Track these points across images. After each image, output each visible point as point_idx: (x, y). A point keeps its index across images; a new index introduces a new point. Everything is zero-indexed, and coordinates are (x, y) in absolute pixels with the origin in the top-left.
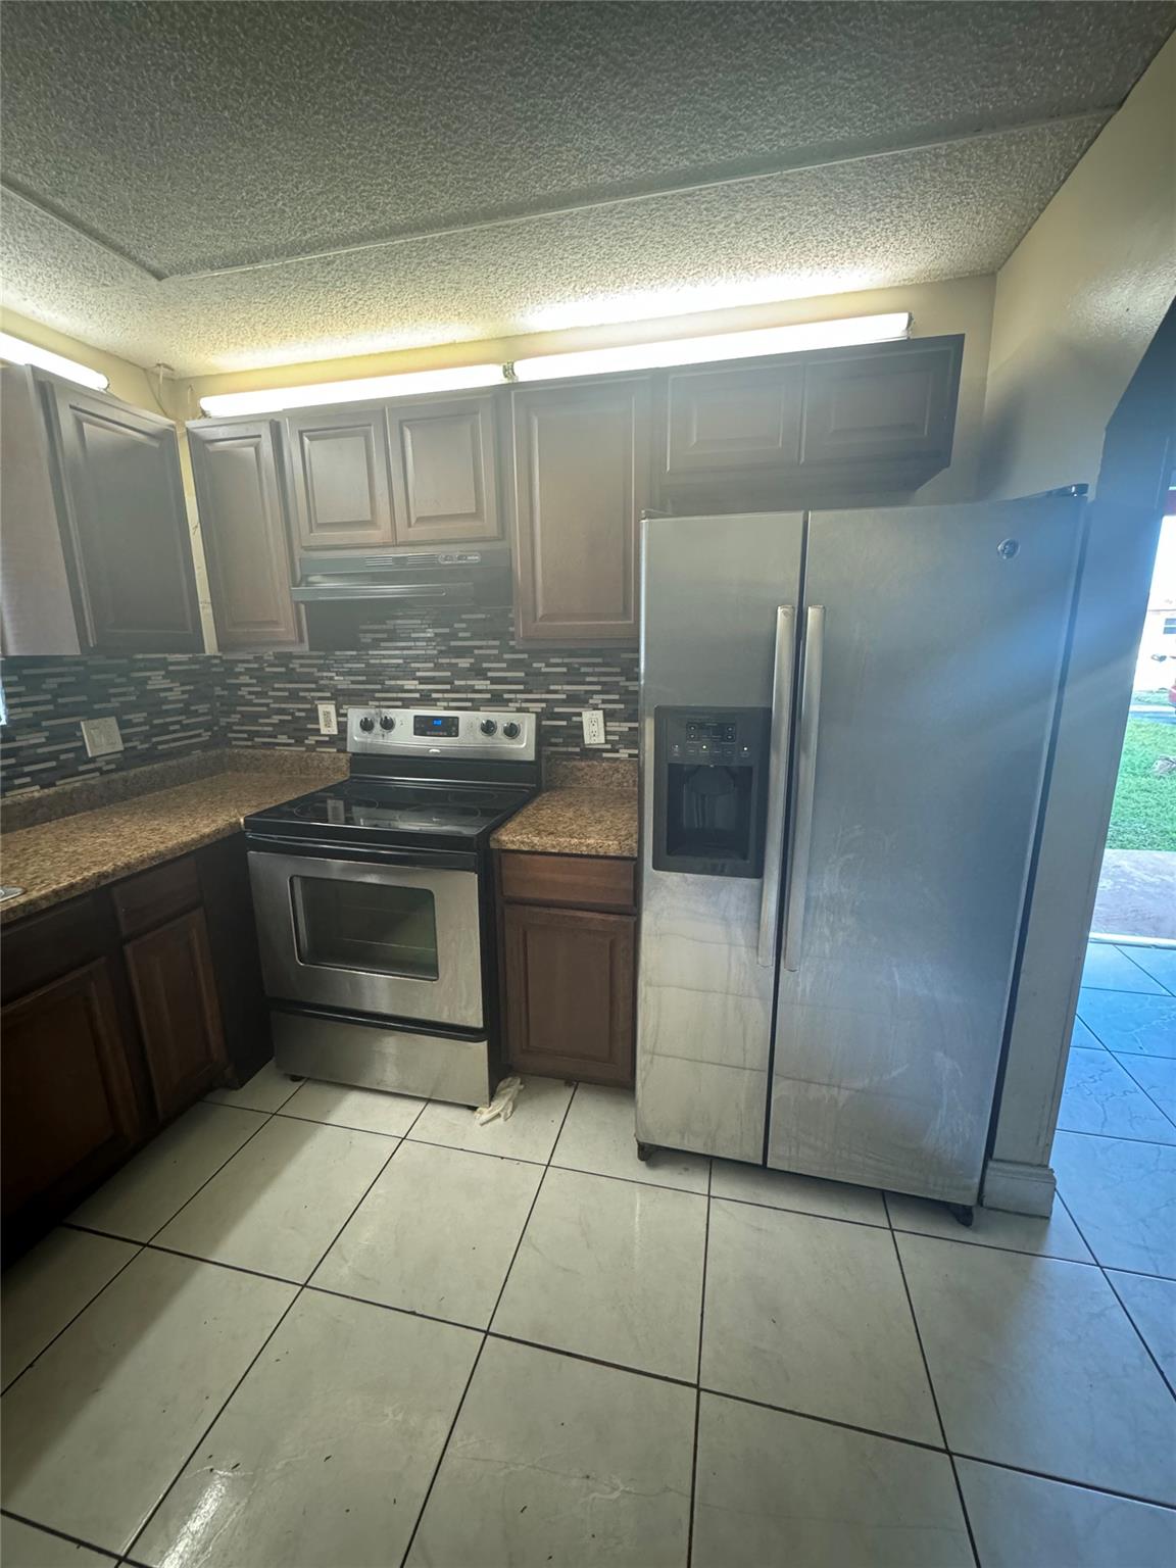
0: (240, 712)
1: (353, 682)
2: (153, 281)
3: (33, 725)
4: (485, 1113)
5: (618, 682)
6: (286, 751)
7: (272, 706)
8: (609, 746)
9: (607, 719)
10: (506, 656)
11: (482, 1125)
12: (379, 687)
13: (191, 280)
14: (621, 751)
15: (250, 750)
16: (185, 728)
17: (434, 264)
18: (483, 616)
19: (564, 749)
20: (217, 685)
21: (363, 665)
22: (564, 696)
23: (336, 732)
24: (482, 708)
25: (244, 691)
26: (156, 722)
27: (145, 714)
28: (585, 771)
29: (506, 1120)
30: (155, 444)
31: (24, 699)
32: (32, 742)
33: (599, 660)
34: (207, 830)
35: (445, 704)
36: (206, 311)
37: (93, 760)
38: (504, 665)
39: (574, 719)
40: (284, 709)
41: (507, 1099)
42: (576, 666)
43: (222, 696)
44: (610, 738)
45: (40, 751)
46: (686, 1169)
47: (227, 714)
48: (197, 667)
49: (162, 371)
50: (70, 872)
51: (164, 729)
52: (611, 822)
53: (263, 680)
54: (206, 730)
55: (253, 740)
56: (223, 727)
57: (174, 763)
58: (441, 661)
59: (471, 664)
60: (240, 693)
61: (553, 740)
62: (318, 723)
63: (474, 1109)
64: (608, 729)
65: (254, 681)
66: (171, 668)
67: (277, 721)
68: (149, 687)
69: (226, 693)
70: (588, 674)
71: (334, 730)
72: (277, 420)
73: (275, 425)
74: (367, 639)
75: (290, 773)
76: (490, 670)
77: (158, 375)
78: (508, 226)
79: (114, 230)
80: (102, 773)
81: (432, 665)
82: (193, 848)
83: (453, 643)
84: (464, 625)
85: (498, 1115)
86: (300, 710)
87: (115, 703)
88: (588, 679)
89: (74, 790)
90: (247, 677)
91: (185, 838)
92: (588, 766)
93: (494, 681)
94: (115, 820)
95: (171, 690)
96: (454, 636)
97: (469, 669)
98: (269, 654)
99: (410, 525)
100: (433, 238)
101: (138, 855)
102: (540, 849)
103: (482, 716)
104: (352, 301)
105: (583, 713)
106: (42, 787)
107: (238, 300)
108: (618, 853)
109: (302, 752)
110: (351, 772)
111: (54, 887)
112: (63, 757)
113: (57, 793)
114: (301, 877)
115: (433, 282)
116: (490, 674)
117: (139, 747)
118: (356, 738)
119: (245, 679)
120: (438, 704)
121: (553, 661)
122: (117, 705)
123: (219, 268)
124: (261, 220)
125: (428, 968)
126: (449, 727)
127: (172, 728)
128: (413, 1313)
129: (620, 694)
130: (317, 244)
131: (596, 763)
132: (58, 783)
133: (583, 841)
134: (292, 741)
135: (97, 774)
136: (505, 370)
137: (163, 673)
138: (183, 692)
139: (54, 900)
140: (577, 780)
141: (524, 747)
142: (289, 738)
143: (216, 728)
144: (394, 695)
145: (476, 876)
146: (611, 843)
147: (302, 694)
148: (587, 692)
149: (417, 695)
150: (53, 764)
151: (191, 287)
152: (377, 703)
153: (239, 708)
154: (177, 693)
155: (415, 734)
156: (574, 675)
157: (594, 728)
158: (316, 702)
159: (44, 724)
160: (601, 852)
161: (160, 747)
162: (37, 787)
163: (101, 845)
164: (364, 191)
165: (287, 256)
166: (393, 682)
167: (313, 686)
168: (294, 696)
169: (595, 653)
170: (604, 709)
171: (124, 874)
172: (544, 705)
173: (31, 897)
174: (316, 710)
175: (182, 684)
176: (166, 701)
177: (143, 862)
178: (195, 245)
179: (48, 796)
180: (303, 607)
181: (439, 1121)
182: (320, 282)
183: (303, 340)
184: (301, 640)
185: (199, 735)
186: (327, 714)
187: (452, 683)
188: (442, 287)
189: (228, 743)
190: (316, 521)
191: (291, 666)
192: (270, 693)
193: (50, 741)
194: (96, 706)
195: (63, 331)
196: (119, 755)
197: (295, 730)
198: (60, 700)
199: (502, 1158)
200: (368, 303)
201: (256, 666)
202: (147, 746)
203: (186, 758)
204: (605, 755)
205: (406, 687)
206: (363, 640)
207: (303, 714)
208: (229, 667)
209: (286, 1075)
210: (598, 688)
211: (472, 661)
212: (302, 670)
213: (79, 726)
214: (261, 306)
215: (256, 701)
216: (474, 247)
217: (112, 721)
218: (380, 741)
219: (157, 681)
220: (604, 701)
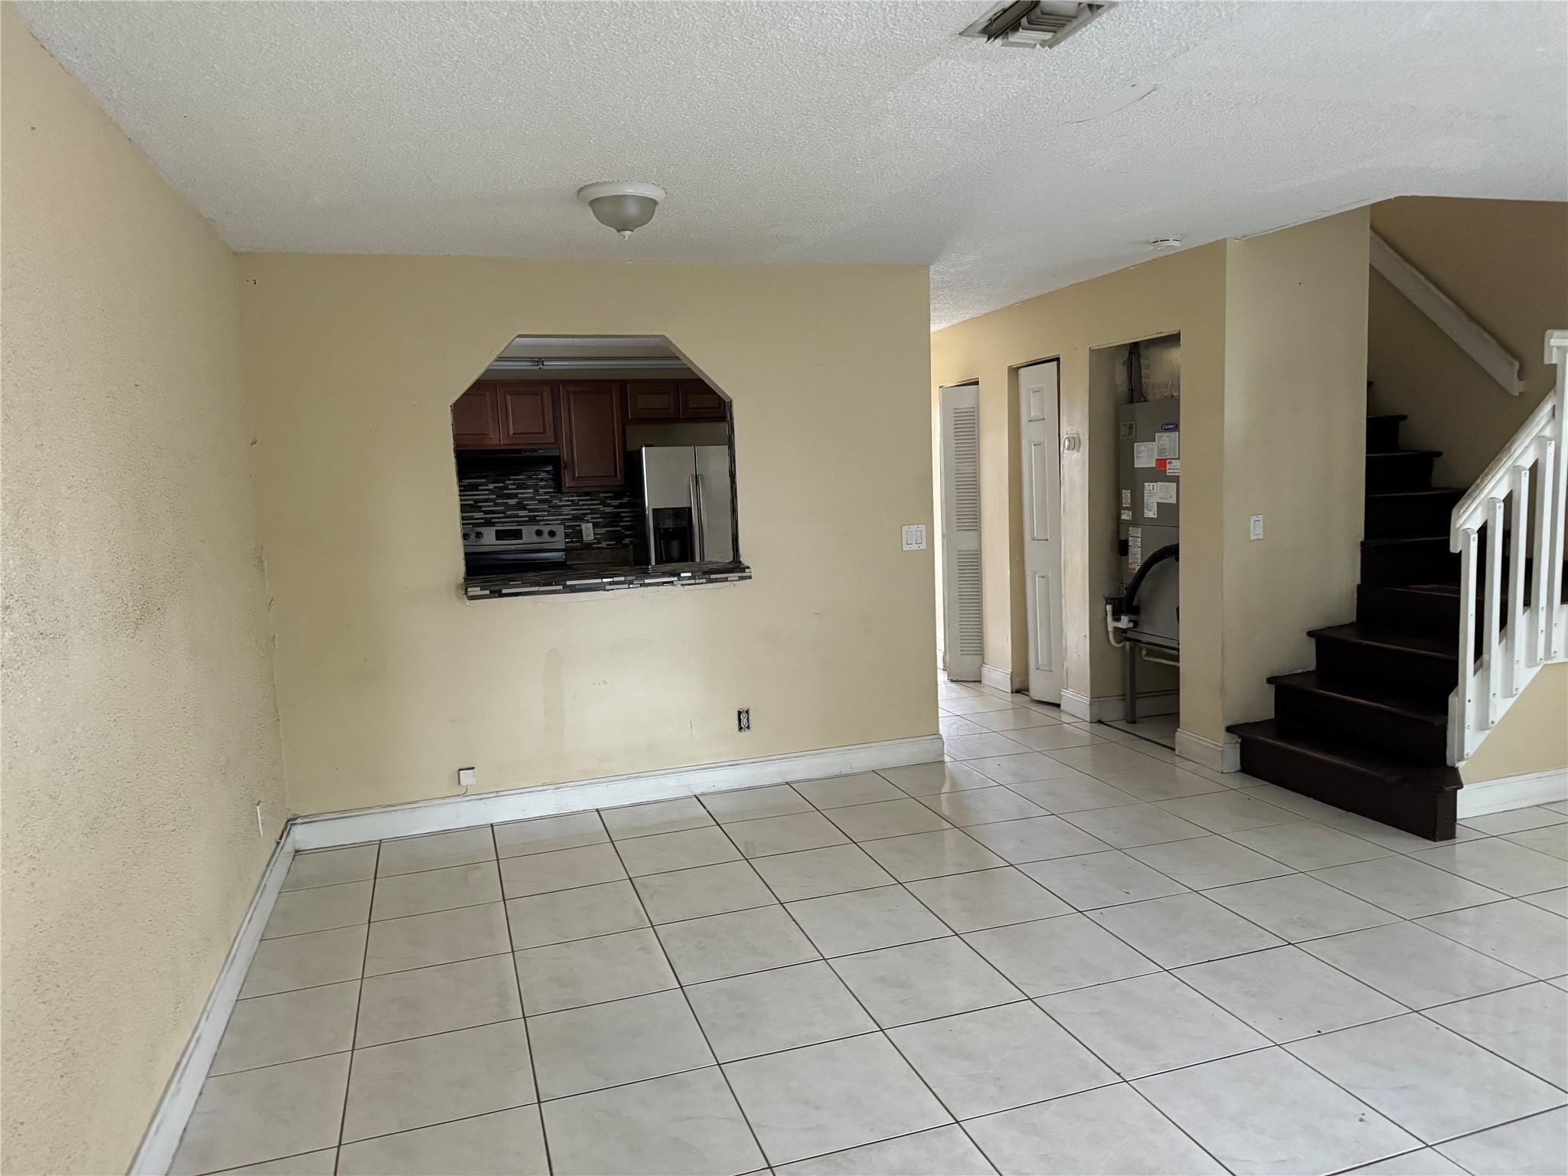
5: (599, 508)
8: (596, 541)
9: (595, 527)
14: (604, 543)
22: (571, 517)
33: (589, 498)
38: (536, 502)
39: (578, 528)
42: (577, 501)
44: (597, 536)
64: (595, 532)
76: (528, 505)
81: (492, 504)
83: (505, 492)
84: (512, 482)
88: (584, 507)
92: (587, 552)
99: (509, 437)
103: (533, 528)
105: (582, 525)
126: (517, 534)
129: (600, 514)
131: (591, 550)
148: (583, 514)
155: (498, 539)
156: (575, 506)
157: (588, 531)
169: (585, 494)
170: (593, 522)
204: (595, 545)
210: (589, 511)
220: (592, 518)
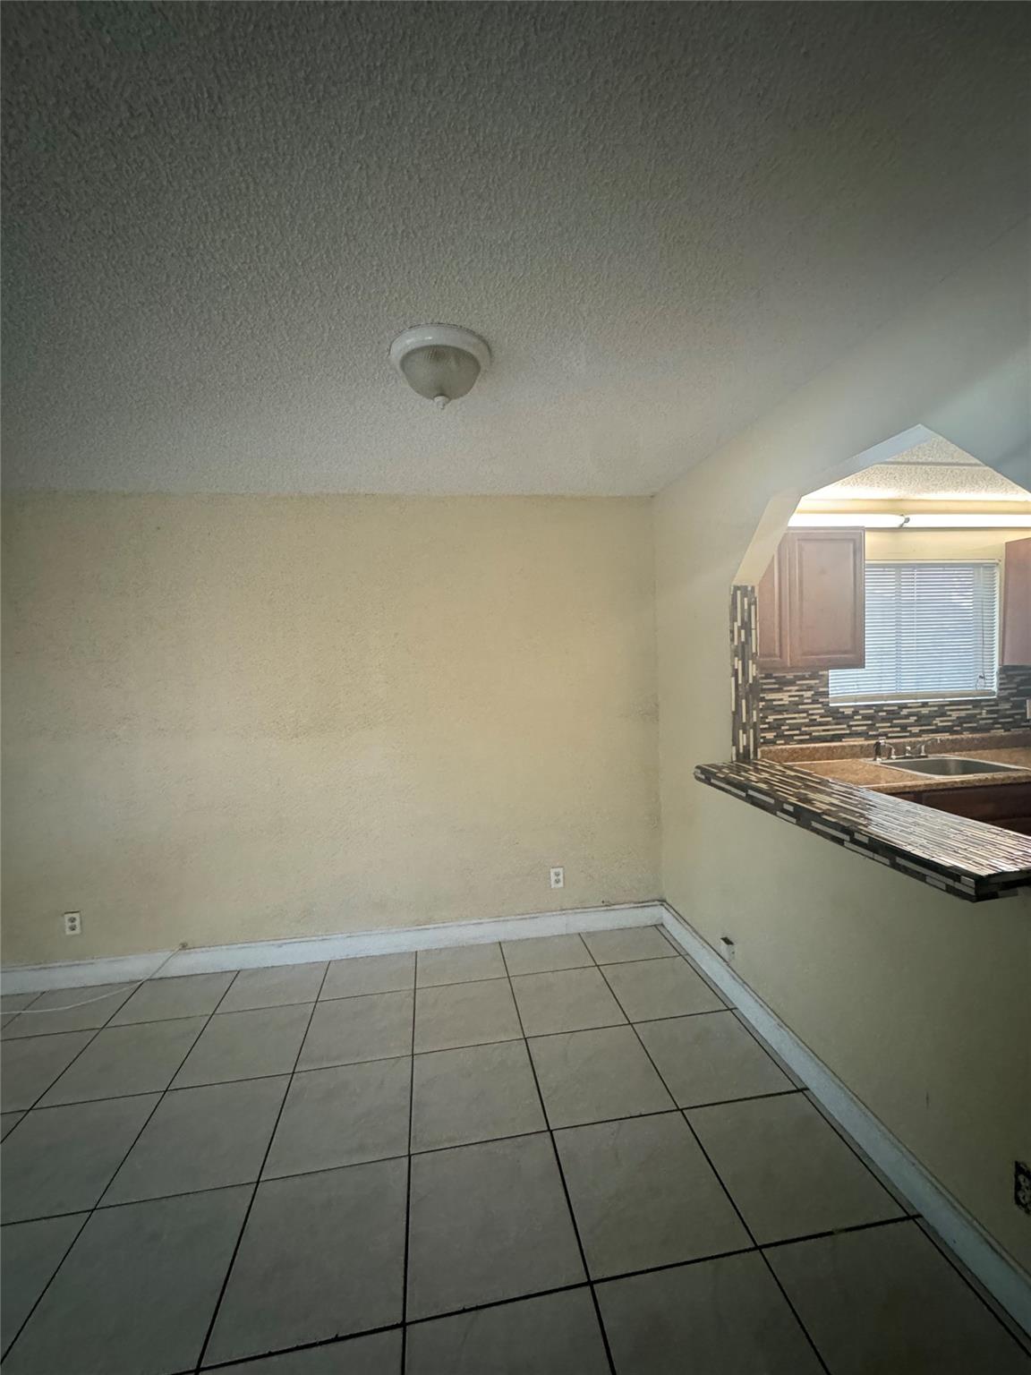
3: (1006, 699)
31: (1006, 686)
45: (1007, 712)
89: (1019, 735)
106: (1005, 731)
113: (1013, 734)
132: (1012, 730)
150: (1012, 720)
159: (1012, 699)
162: (1002, 731)
179: (1007, 735)
193: (1012, 708)
198: (1021, 688)
213: (1026, 702)
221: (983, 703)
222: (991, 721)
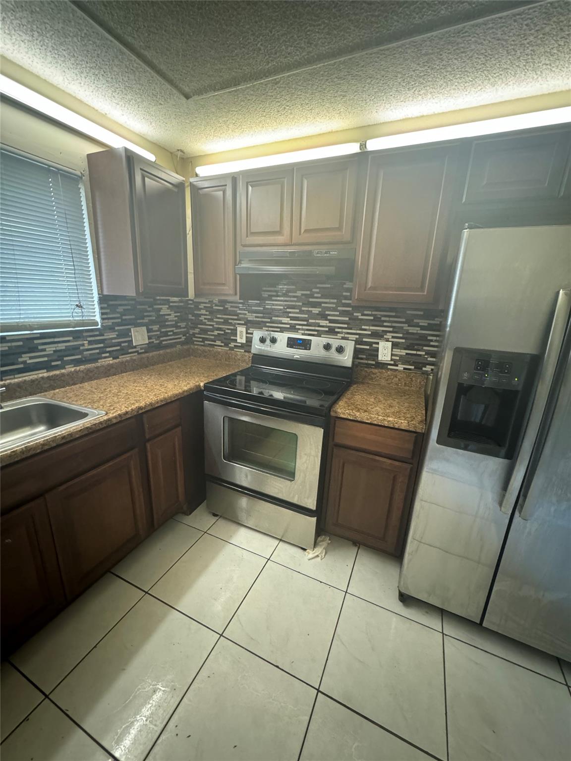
0: (199, 328)
1: (256, 317)
2: (184, 100)
3: (111, 329)
4: (311, 554)
5: (403, 327)
6: (219, 349)
7: (215, 326)
8: (392, 362)
9: (394, 347)
10: (339, 308)
11: (309, 560)
12: (269, 320)
13: (203, 99)
14: (399, 366)
15: (203, 347)
16: (175, 334)
17: (336, 80)
18: (329, 286)
19: (366, 362)
20: (190, 314)
21: (262, 309)
22: (370, 333)
23: (245, 342)
24: (322, 336)
25: (202, 318)
26: (163, 330)
27: (158, 326)
28: (377, 375)
29: (321, 559)
30: (175, 190)
31: (109, 316)
32: (111, 337)
33: (394, 314)
34: (186, 388)
35: (303, 332)
36: (206, 117)
37: (135, 347)
38: (338, 313)
39: (374, 345)
40: (221, 328)
41: (322, 548)
42: (379, 316)
43: (192, 319)
44: (393, 357)
45: (113, 341)
46: (427, 613)
47: (194, 328)
48: (181, 304)
49: (179, 153)
50: (126, 405)
51: (166, 334)
52: (398, 407)
53: (212, 312)
54: (184, 336)
55: (204, 342)
56: (191, 334)
57: (168, 351)
58: (303, 309)
59: (319, 311)
60: (200, 318)
61: (360, 356)
62: (236, 337)
63: (305, 550)
64: (393, 353)
65: (208, 313)
66: (171, 304)
67: (216, 334)
68: (161, 313)
69: (193, 318)
70: (385, 321)
71: (244, 341)
72: (235, 176)
73: (234, 178)
74: (265, 295)
75: (220, 360)
76: (329, 315)
77: (177, 156)
78: (388, 49)
79: (170, 70)
80: (139, 353)
81: (298, 311)
82: (179, 397)
83: (311, 300)
84: (318, 290)
85: (317, 556)
86: (228, 329)
87: (146, 320)
88: (385, 324)
89: (127, 361)
90: (205, 311)
91: (177, 392)
92: (379, 372)
93: (331, 321)
94: (144, 378)
95: (170, 315)
96: (312, 296)
97: (318, 314)
98: (216, 301)
99: (300, 234)
100: (340, 61)
101: (156, 399)
102: (359, 419)
103: (323, 340)
104: (283, 107)
105: (380, 343)
106: (114, 358)
107: (224, 110)
108: (407, 428)
109: (227, 350)
110: (252, 363)
111: (119, 412)
112: (123, 345)
113: (119, 362)
114: (228, 417)
115: (332, 91)
116: (329, 317)
117: (155, 342)
118: (256, 346)
119: (203, 312)
120: (299, 331)
121: (366, 312)
122: (147, 321)
123: (219, 90)
124: (247, 56)
125: (289, 474)
126: (306, 345)
127: (169, 334)
128: (277, 667)
129: (403, 334)
130: (273, 71)
131: (384, 371)
132: (120, 357)
133: (386, 418)
134: (223, 344)
135: (137, 354)
136: (361, 146)
137: (167, 306)
138: (176, 316)
139: (119, 419)
140: (372, 379)
141: (346, 359)
142: (222, 343)
143: (188, 335)
144: (276, 325)
145: (323, 430)
146: (403, 421)
147: (230, 321)
148: (383, 331)
149: (288, 326)
150: (119, 348)
151: (201, 103)
152: (267, 329)
153: (199, 326)
154: (173, 317)
155: (287, 347)
156: (377, 321)
157: (385, 352)
158: (237, 326)
159: (116, 328)
160: (397, 426)
161: (163, 343)
162: (111, 359)
163: (139, 390)
164: (309, 31)
165: (255, 80)
166: (276, 318)
167: (236, 317)
168: (226, 322)
169: (391, 310)
170: (392, 342)
171: (149, 408)
172: (357, 336)
173: (109, 417)
174: (236, 330)
175: (175, 313)
176: (167, 320)
177: (158, 402)
178: (209, 76)
179: (116, 363)
180: (238, 277)
181: (286, 552)
182: (269, 96)
183: (252, 133)
184: (236, 294)
185: (180, 338)
186: (241, 332)
187: (307, 321)
188: (336, 95)
189: (193, 343)
190: (250, 231)
191: (226, 306)
192: (215, 320)
193: (119, 336)
194: (139, 321)
195: (137, 132)
196: (146, 345)
197: (225, 339)
198: (124, 317)
199: (321, 582)
200: (292, 108)
201: (209, 305)
202: (158, 342)
203: (174, 349)
204: (389, 367)
205: (283, 321)
206: (263, 295)
207: (229, 331)
208: (197, 305)
209: (210, 512)
210: (391, 329)
211: (320, 310)
212: (232, 309)
213: (131, 330)
214: (235, 113)
215: (207, 323)
216: (363, 66)
217: (144, 328)
218: (269, 349)
219: (165, 310)
220: (393, 337)
221: (85, 334)
222: (97, 351)
